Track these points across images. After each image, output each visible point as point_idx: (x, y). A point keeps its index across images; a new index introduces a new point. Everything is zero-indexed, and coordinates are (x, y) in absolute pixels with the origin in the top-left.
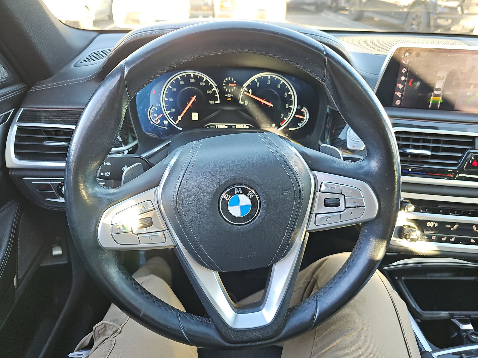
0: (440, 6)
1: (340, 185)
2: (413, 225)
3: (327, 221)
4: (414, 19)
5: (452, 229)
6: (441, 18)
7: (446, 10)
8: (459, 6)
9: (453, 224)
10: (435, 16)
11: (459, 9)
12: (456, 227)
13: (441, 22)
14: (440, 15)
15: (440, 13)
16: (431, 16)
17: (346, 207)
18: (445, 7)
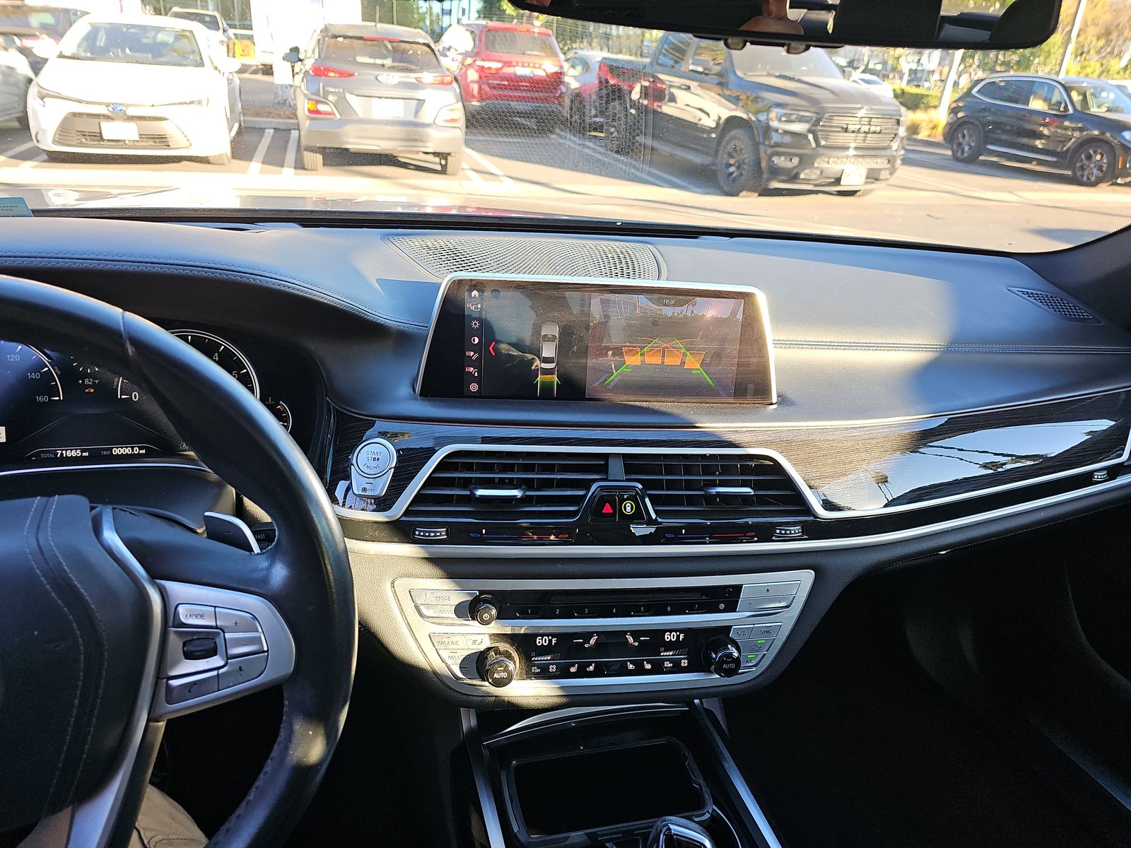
0: (776, 130)
1: (213, 608)
2: (503, 646)
3: (190, 691)
4: (730, 155)
5: (586, 646)
6: (779, 154)
7: (787, 139)
8: (810, 131)
9: (587, 636)
10: (770, 151)
11: (810, 136)
12: (592, 641)
13: (780, 161)
14: (777, 149)
15: (777, 145)
16: (762, 148)
17: (229, 656)
18: (786, 132)
